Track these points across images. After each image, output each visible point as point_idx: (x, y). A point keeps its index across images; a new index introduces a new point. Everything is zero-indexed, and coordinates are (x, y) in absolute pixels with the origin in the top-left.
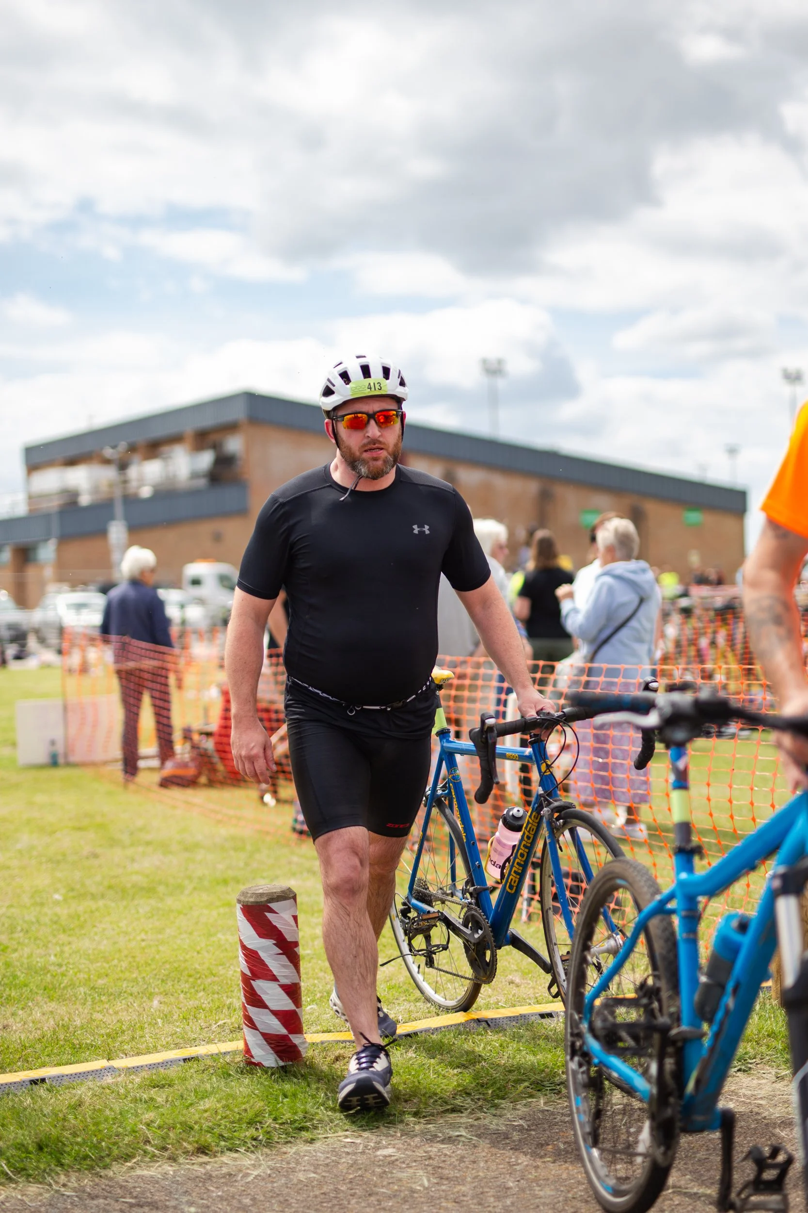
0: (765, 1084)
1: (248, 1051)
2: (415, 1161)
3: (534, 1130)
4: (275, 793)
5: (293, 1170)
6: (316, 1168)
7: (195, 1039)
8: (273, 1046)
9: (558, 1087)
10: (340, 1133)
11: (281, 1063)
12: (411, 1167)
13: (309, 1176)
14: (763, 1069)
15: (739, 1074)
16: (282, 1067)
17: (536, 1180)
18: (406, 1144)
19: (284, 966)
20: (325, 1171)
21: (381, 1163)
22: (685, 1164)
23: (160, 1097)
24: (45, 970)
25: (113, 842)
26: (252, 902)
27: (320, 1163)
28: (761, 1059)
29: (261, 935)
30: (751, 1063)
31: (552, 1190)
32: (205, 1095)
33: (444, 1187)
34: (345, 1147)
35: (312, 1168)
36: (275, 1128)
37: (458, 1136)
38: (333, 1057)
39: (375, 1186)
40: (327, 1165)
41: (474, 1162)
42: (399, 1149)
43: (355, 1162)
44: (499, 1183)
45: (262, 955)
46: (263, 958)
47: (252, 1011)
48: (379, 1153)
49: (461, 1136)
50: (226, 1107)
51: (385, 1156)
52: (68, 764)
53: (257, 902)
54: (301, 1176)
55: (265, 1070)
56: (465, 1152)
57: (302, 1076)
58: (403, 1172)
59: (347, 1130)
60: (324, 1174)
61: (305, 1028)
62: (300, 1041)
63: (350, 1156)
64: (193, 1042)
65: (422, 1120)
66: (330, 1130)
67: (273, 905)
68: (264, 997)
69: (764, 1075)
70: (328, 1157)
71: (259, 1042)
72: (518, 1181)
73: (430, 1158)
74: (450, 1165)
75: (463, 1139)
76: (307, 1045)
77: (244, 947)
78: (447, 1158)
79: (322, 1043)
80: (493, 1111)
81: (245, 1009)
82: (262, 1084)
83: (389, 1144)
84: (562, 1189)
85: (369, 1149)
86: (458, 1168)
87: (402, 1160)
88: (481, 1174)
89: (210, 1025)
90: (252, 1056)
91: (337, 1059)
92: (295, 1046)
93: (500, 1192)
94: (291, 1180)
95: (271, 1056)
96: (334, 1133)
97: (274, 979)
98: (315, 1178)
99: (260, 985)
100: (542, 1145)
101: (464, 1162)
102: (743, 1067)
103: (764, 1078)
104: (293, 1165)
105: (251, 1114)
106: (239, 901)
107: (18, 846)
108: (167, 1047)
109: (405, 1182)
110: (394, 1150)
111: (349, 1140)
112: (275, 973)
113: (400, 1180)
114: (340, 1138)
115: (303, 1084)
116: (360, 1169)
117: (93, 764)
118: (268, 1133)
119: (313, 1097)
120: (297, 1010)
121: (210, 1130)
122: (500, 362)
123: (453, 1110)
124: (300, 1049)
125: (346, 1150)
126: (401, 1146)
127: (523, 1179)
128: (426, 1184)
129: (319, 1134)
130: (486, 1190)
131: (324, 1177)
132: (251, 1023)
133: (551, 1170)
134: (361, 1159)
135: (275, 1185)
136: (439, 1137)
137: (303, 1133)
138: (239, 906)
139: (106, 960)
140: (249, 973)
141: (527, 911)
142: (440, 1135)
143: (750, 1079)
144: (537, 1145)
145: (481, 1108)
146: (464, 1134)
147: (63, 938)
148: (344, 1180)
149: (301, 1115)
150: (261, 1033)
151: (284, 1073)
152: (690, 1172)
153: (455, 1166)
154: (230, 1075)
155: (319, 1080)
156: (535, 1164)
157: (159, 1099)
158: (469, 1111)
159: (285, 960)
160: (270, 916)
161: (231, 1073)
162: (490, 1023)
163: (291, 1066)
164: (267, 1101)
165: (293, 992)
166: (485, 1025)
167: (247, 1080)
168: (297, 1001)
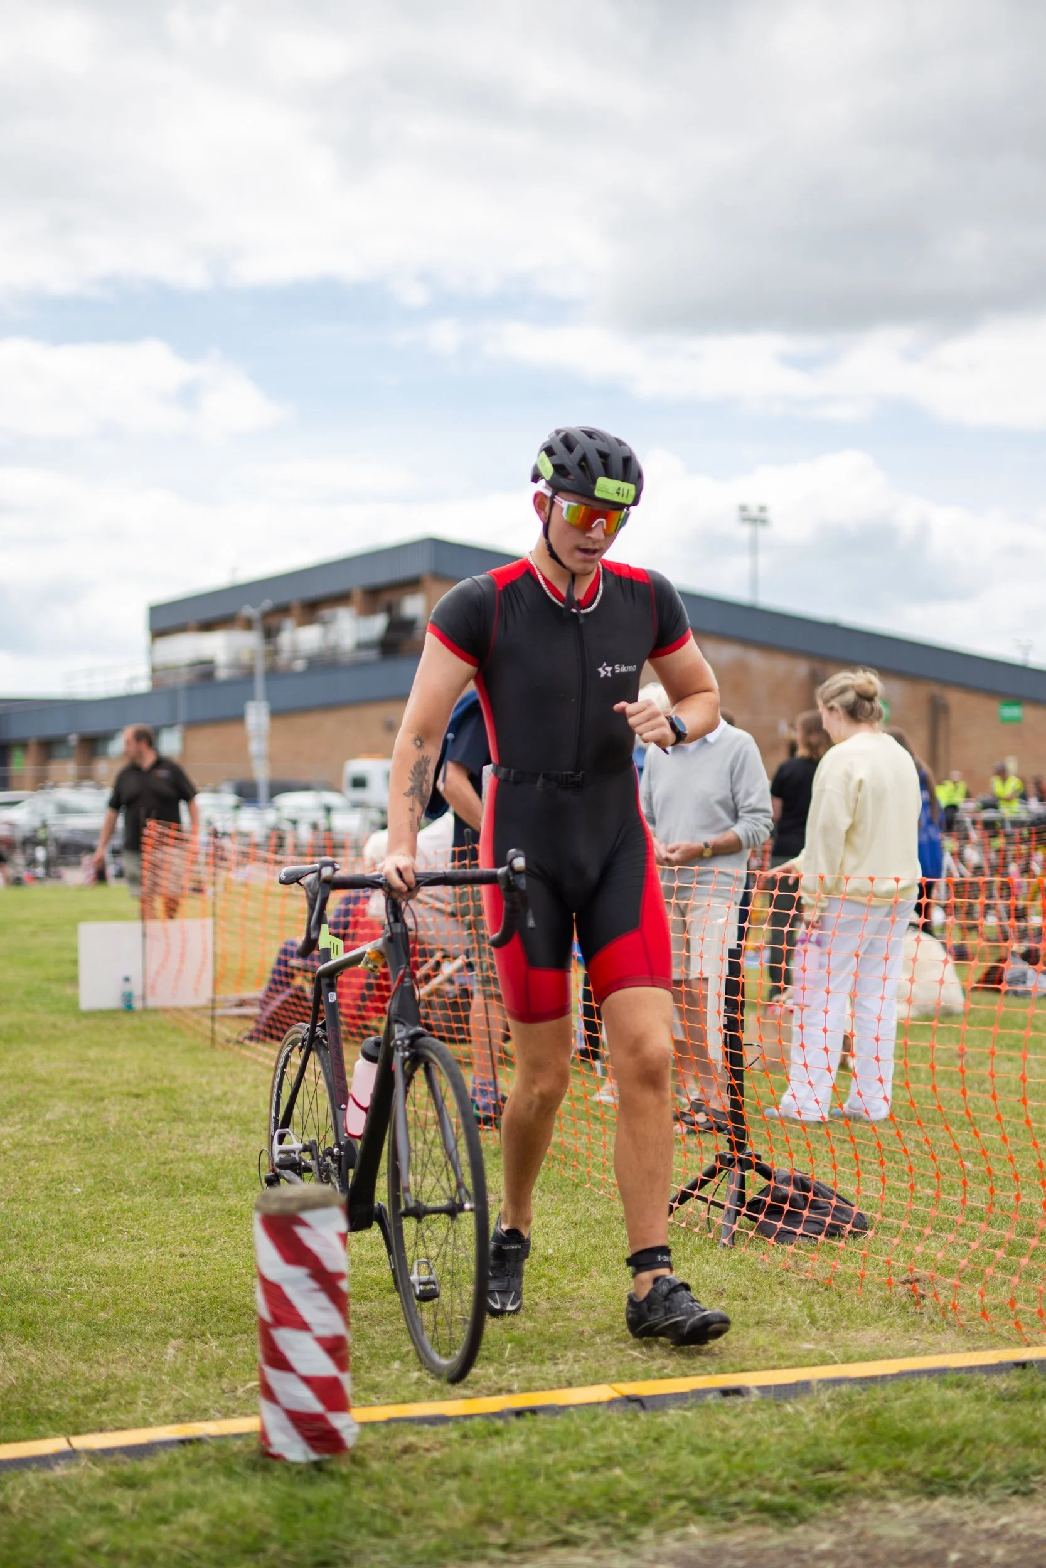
1: (263, 1435)
7: (207, 1410)
8: (302, 1430)
11: (314, 1457)
15: (1014, 1499)
16: (315, 1463)
19: (322, 1309)
23: (124, 1501)
25: (179, 1116)
26: (277, 1211)
29: (287, 1260)
30: (1033, 1482)
32: (191, 1502)
38: (399, 1447)
45: (289, 1291)
46: (289, 1297)
47: (274, 1376)
52: (147, 1010)
53: (283, 1210)
55: (288, 1466)
57: (343, 1477)
62: (344, 1423)
64: (203, 1414)
65: (513, 1557)
67: (306, 1216)
68: (292, 1356)
71: (281, 1423)
76: (356, 1428)
77: (263, 1280)
79: (389, 1422)
80: (627, 1544)
81: (262, 1371)
82: (278, 1488)
89: (236, 1388)
90: (269, 1444)
91: (405, 1451)
92: (335, 1431)
95: (299, 1445)
97: (304, 1326)
99: (285, 1337)
102: (1023, 1489)
105: (249, 1536)
106: (258, 1209)
107: (48, 1117)
108: (165, 1420)
112: (306, 1318)
115: (339, 1489)
117: (179, 1011)
120: (341, 1376)
122: (763, 508)
123: (567, 1542)
124: (343, 1435)
132: (268, 1393)
138: (256, 1217)
140: (267, 1316)
141: (730, 1229)
143: (1031, 1508)
145: (606, 1539)
147: (72, 1247)
150: (284, 1409)
151: (316, 1472)
154: (235, 1472)
155: (367, 1485)
157: (122, 1508)
158: (589, 1544)
159: (322, 1299)
160: (301, 1232)
161: (238, 1469)
162: (644, 1400)
163: (329, 1461)
164: (280, 1518)
165: (335, 1348)
166: (636, 1406)
167: (257, 1481)
168: (342, 1363)
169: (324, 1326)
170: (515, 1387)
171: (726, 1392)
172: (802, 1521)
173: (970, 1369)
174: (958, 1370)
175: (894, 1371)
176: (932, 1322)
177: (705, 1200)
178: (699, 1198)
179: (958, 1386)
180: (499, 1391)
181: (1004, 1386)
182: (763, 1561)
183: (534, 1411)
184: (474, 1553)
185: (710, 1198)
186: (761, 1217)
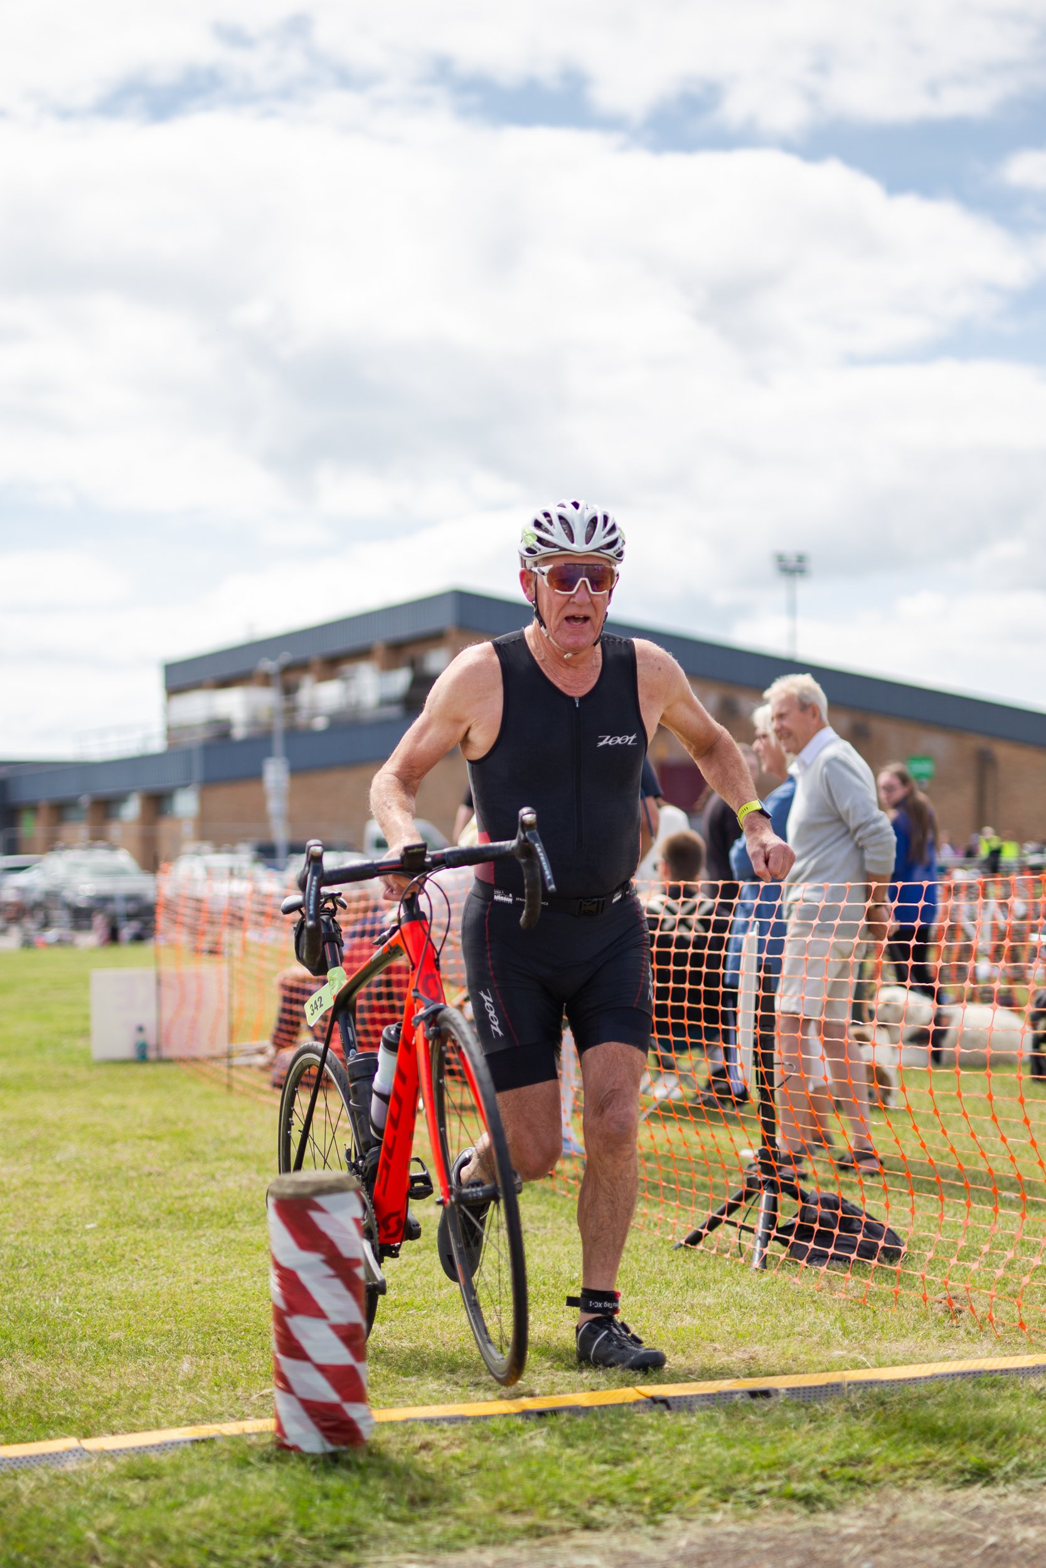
1: (280, 1428)
3: (710, 1561)
7: (221, 1414)
8: (316, 1420)
10: (402, 1556)
11: (330, 1448)
16: (331, 1454)
19: (338, 1296)
23: (136, 1492)
24: (43, 1317)
25: (193, 1156)
26: (290, 1195)
29: (302, 1245)
32: (204, 1490)
36: (300, 1546)
38: (418, 1444)
45: (304, 1277)
46: (304, 1283)
47: (289, 1365)
50: (228, 1509)
52: (161, 1060)
53: (298, 1195)
55: (303, 1456)
57: (360, 1467)
59: (413, 1552)
61: (371, 1394)
62: (361, 1415)
64: (219, 1417)
66: (386, 1550)
67: (321, 1200)
68: (306, 1344)
71: (296, 1413)
76: (374, 1423)
77: (278, 1266)
79: (406, 1421)
80: (650, 1529)
81: (277, 1360)
82: (293, 1478)
89: (251, 1395)
90: (284, 1435)
91: (423, 1447)
92: (352, 1422)
95: (314, 1435)
96: (392, 1555)
97: (320, 1314)
99: (300, 1325)
105: (264, 1522)
106: (273, 1194)
108: (177, 1423)
112: (323, 1306)
115: (356, 1478)
117: (196, 1060)
118: (288, 1551)
119: (370, 1499)
120: (359, 1366)
121: (197, 1544)
122: (801, 559)
123: (587, 1527)
124: (361, 1429)
129: (369, 1556)
132: (284, 1383)
137: (344, 1555)
138: (271, 1201)
139: (135, 1306)
140: (282, 1305)
141: (761, 1253)
145: (631, 1525)
147: (84, 1275)
149: (344, 1526)
150: (299, 1399)
151: (331, 1462)
154: (249, 1464)
155: (385, 1473)
157: (134, 1496)
158: (612, 1529)
159: (338, 1285)
160: (315, 1216)
161: (252, 1460)
162: (670, 1402)
163: (344, 1452)
164: (296, 1503)
165: (351, 1336)
166: (662, 1406)
167: (272, 1471)
168: (359, 1353)
169: (340, 1313)
170: (537, 1391)
171: (753, 1394)
172: (831, 1508)
173: (1006, 1371)
174: (992, 1372)
175: (928, 1373)
176: (969, 1333)
177: (734, 1224)
178: (728, 1222)
179: (993, 1386)
180: (521, 1395)
181: (1040, 1386)
182: (789, 1543)
183: (555, 1412)
184: (492, 1537)
185: (740, 1222)
186: (792, 1239)
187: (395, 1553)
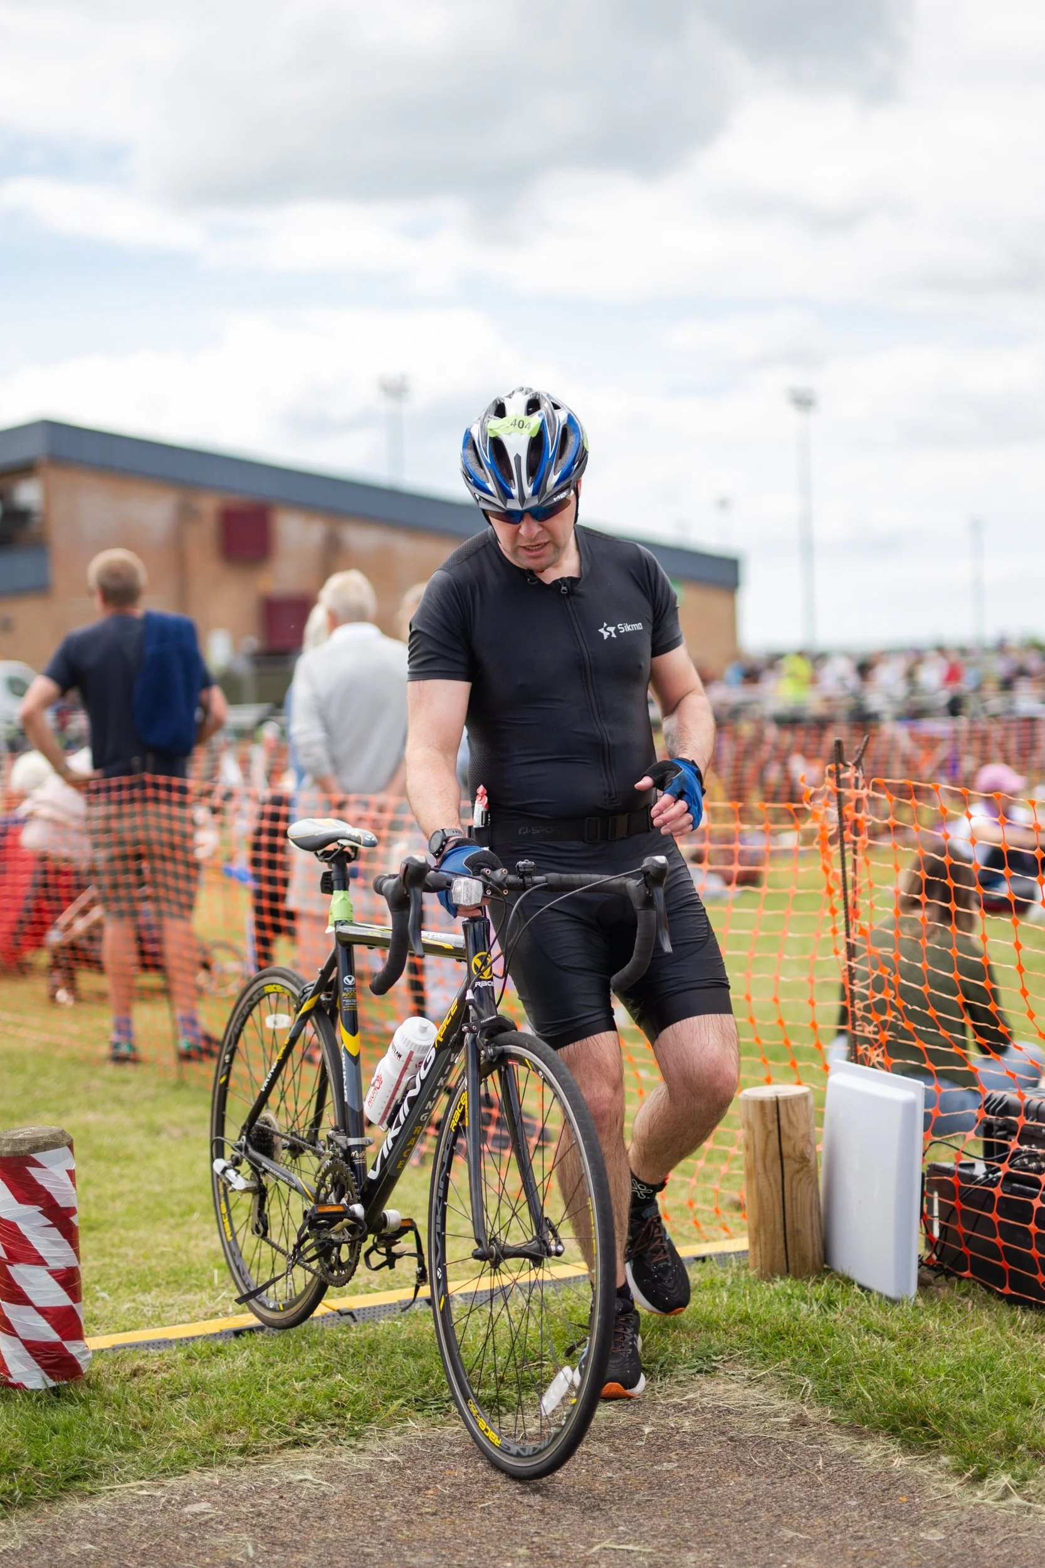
0: (735, 1391)
1: (3, 1366)
2: (238, 1520)
3: (409, 1468)
4: (72, 988)
5: (61, 1540)
6: (94, 1536)
8: (39, 1358)
9: (446, 1405)
10: (133, 1484)
11: (52, 1383)
12: (231, 1529)
13: (83, 1548)
14: (732, 1369)
15: (698, 1376)
16: (53, 1389)
17: (409, 1541)
18: (226, 1495)
19: (55, 1243)
20: (107, 1540)
21: (188, 1524)
22: (618, 1509)
26: (7, 1154)
27: (101, 1527)
28: (730, 1355)
29: (21, 1200)
30: (715, 1361)
31: (429, 1555)
33: (276, 1557)
34: (138, 1502)
35: (89, 1536)
36: (38, 1478)
37: (301, 1481)
38: (128, 1371)
39: (178, 1559)
40: (110, 1529)
41: (322, 1518)
42: (215, 1503)
43: (152, 1524)
44: (355, 1548)
45: (23, 1228)
46: (24, 1233)
47: (11, 1310)
48: (186, 1510)
49: (305, 1480)
51: (195, 1515)
53: (15, 1152)
54: (73, 1549)
55: (28, 1394)
56: (309, 1504)
57: (81, 1400)
58: (220, 1537)
59: (142, 1478)
60: (105, 1544)
61: (86, 1330)
62: (80, 1350)
63: (145, 1516)
65: (250, 1459)
66: (118, 1478)
67: (37, 1156)
68: (26, 1289)
69: (733, 1378)
70: (113, 1519)
71: (19, 1354)
72: (382, 1544)
73: (259, 1514)
74: (288, 1523)
75: (308, 1485)
76: (90, 1355)
78: (283, 1515)
79: (114, 1349)
80: (353, 1441)
82: (22, 1414)
83: (202, 1496)
84: (444, 1552)
85: (173, 1505)
86: (299, 1527)
87: (218, 1519)
88: (330, 1535)
90: (11, 1376)
91: (135, 1374)
92: (72, 1358)
93: (355, 1561)
94: (57, 1555)
95: (37, 1373)
96: (122, 1483)
97: (40, 1261)
98: (91, 1550)
99: (20, 1272)
100: (420, 1489)
101: (307, 1518)
102: (705, 1367)
103: (733, 1381)
104: (61, 1532)
109: (221, 1552)
110: (209, 1505)
111: (144, 1492)
112: (42, 1254)
113: (215, 1548)
114: (132, 1490)
115: (81, 1410)
116: (158, 1534)
118: (28, 1485)
120: (74, 1306)
123: (296, 1444)
124: (79, 1362)
125: (139, 1507)
126: (220, 1498)
127: (389, 1540)
128: (251, 1552)
129: (102, 1485)
130: (335, 1558)
131: (105, 1548)
132: (7, 1326)
133: (430, 1526)
134: (161, 1520)
135: (34, 1562)
136: (274, 1483)
137: (78, 1484)
140: (4, 1255)
142: (275, 1480)
143: (713, 1383)
144: (413, 1490)
145: (334, 1438)
146: (310, 1477)
148: (134, 1551)
149: (76, 1458)
150: (22, 1340)
151: (55, 1397)
152: (625, 1521)
153: (294, 1525)
155: (106, 1405)
156: (407, 1518)
158: (319, 1443)
159: (56, 1234)
160: (33, 1171)
162: (355, 1314)
163: (67, 1387)
164: (28, 1439)
165: (69, 1279)
166: (348, 1318)
168: (75, 1294)
169: (58, 1259)
172: (510, 1409)
180: (215, 1315)
183: (251, 1330)
184: (214, 1458)
187: (126, 1481)
